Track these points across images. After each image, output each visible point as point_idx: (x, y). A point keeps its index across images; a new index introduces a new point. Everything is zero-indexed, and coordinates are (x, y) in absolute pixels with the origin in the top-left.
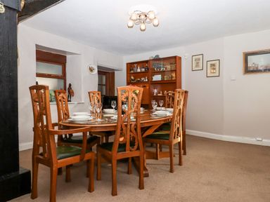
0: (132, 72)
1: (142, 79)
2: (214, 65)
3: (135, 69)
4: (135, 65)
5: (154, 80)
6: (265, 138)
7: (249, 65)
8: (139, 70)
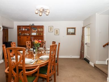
0: (20, 30)
1: (26, 34)
2: (57, 31)
3: (22, 29)
4: (22, 27)
5: (32, 35)
6: (73, 56)
7: (68, 32)
8: (24, 30)
